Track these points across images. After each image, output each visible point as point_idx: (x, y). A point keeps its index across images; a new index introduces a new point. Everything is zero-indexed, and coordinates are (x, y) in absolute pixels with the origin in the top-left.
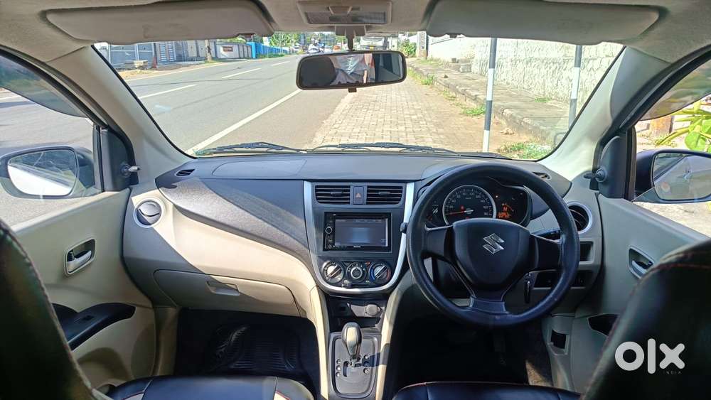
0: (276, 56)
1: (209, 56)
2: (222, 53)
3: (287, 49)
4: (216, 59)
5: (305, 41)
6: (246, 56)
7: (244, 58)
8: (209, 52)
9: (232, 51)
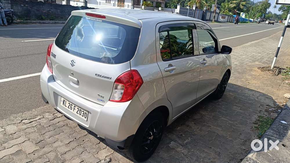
0: (245, 22)
1: (213, 20)
2: (221, 19)
3: (252, 20)
4: (217, 21)
5: (264, 17)
6: (230, 21)
7: (229, 22)
8: (214, 18)
9: (225, 18)
